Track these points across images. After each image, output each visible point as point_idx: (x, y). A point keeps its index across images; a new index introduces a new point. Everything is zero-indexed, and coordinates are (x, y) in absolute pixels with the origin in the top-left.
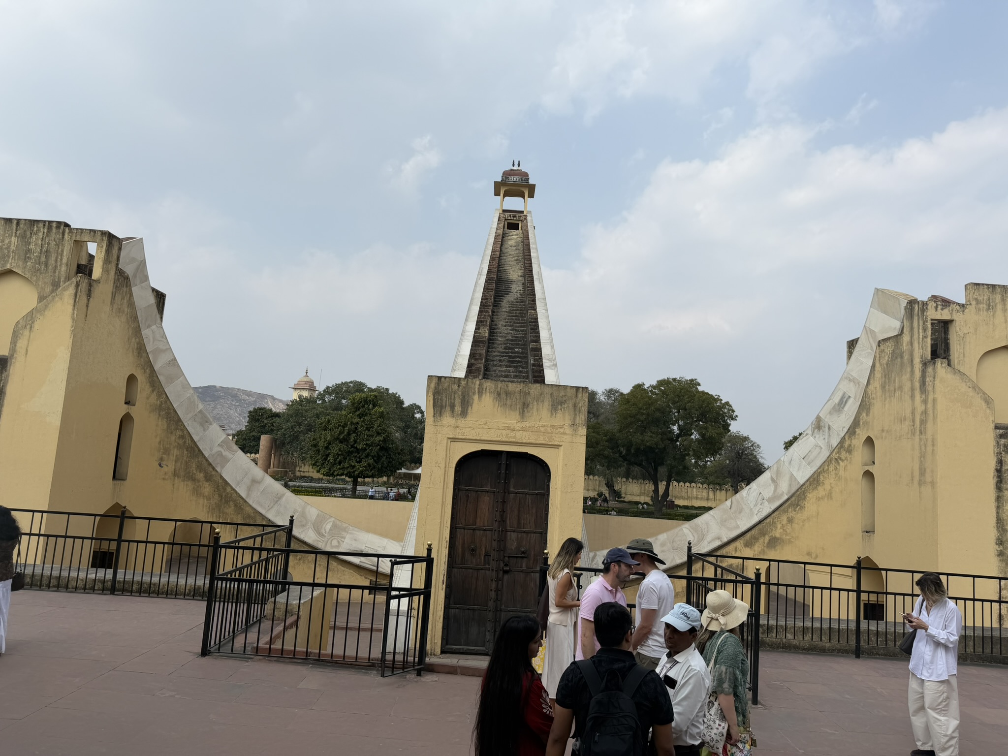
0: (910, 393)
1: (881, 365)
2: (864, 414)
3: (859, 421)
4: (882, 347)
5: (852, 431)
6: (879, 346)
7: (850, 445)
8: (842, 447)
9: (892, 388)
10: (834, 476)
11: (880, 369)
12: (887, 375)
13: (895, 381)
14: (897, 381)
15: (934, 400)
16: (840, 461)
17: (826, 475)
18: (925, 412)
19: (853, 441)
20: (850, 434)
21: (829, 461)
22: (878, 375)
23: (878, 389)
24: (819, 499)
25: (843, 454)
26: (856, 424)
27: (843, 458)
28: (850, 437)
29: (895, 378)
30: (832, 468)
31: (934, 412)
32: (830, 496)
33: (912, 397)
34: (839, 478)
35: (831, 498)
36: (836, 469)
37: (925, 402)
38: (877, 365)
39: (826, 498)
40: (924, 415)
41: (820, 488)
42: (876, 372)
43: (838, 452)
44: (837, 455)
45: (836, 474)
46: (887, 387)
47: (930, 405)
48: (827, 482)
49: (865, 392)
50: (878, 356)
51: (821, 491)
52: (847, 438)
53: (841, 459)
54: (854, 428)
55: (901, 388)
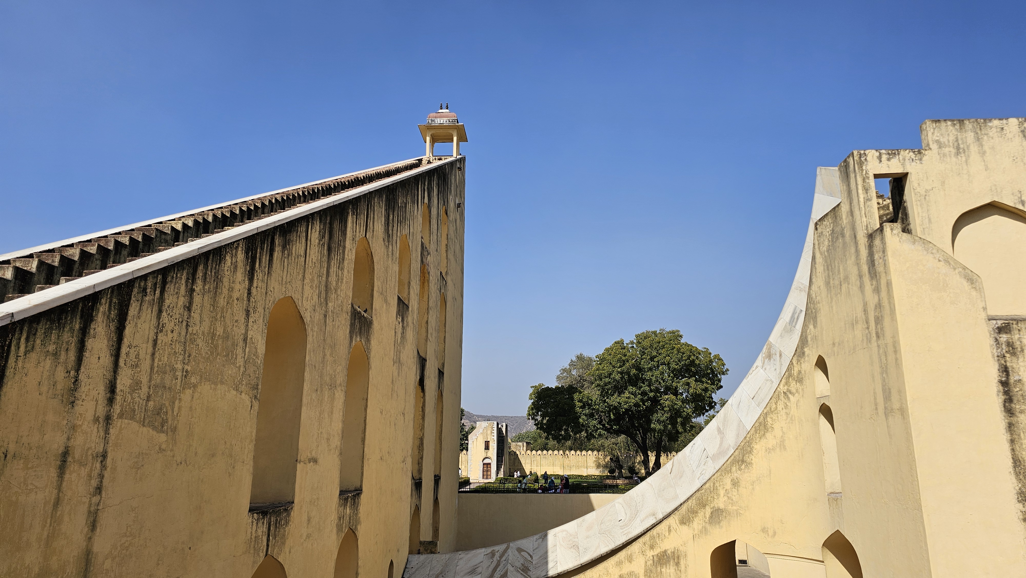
0: (858, 283)
1: (821, 254)
2: (811, 327)
3: (806, 337)
4: (819, 230)
5: (800, 353)
6: (816, 229)
7: (800, 372)
8: (790, 375)
9: (837, 282)
10: (785, 417)
11: (821, 260)
12: (829, 267)
13: (839, 271)
14: (841, 270)
15: (889, 284)
16: (790, 396)
17: (774, 417)
18: (879, 306)
19: (803, 365)
20: (799, 356)
21: (776, 396)
22: (820, 268)
23: (822, 288)
24: (769, 450)
25: (794, 386)
26: (803, 341)
27: (793, 390)
28: (798, 361)
29: (839, 267)
30: (781, 405)
31: (890, 303)
32: (782, 445)
33: (862, 287)
34: (791, 419)
35: (785, 449)
36: (786, 406)
37: (877, 290)
38: (818, 255)
39: (778, 449)
40: (878, 310)
41: (768, 435)
42: (817, 266)
43: (787, 383)
44: (786, 387)
45: (787, 414)
46: (832, 282)
47: (884, 294)
48: (776, 426)
49: (809, 295)
50: (817, 243)
51: (771, 440)
52: (795, 362)
53: (791, 393)
54: (802, 348)
55: (846, 278)
